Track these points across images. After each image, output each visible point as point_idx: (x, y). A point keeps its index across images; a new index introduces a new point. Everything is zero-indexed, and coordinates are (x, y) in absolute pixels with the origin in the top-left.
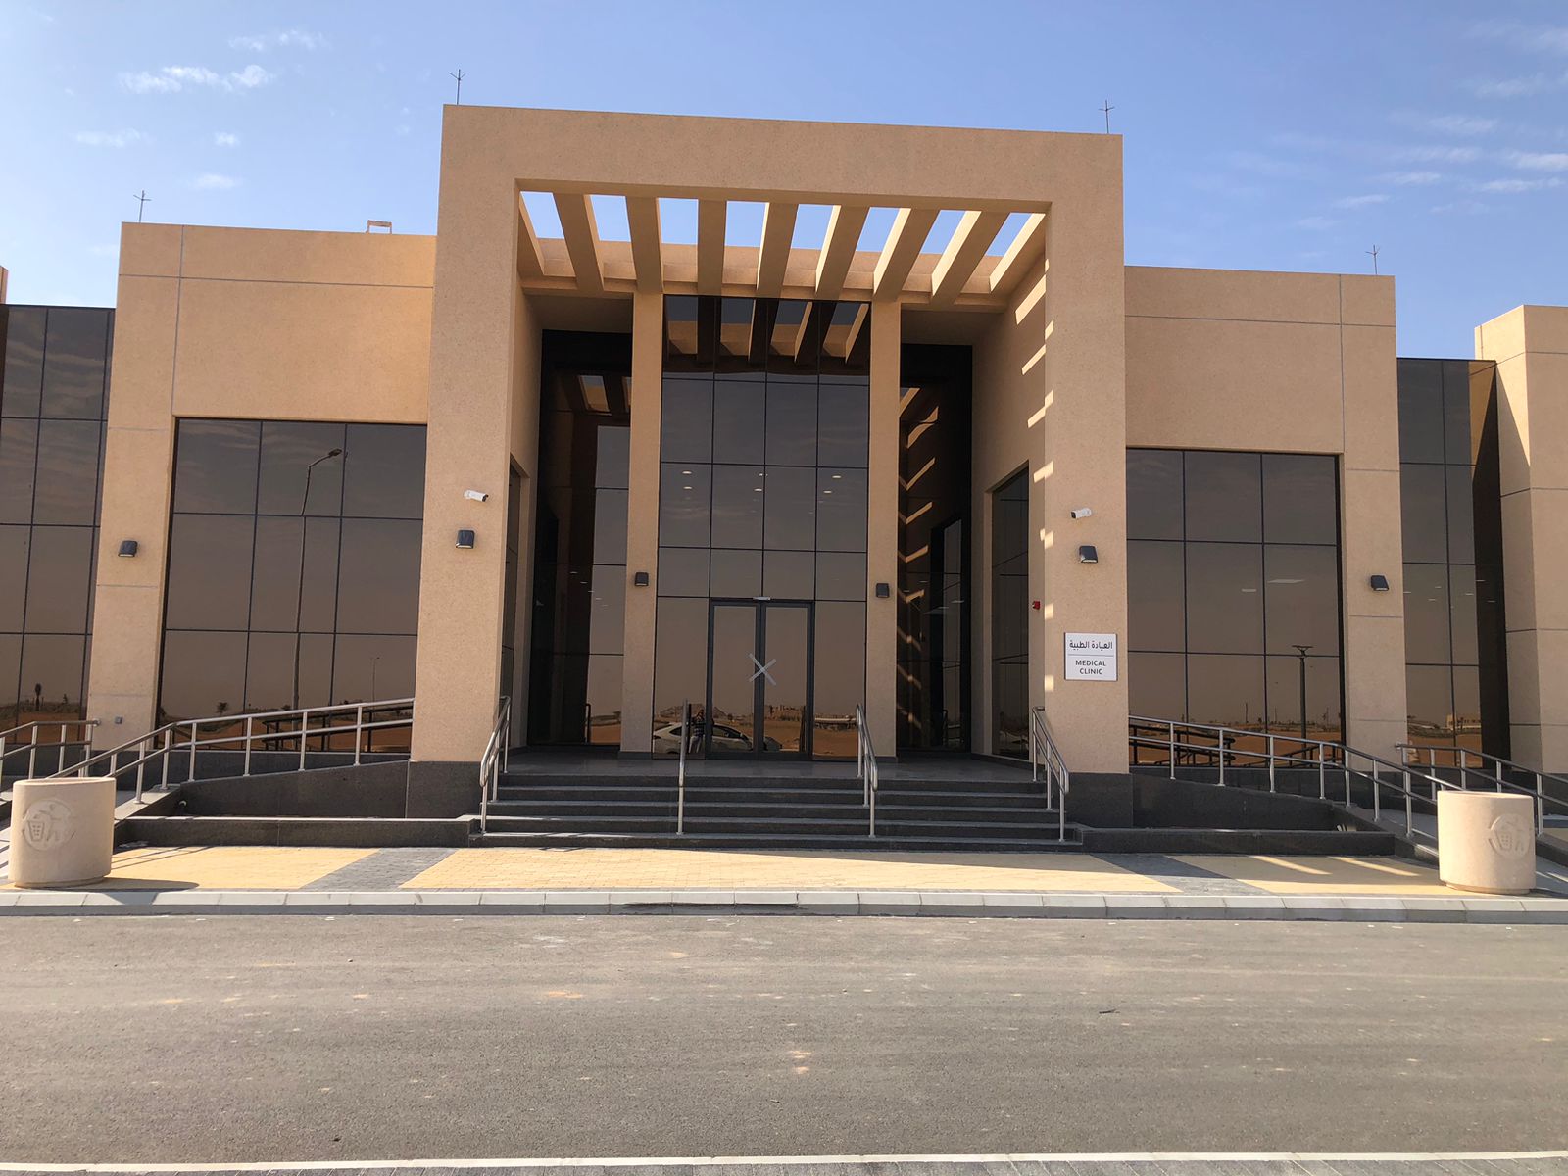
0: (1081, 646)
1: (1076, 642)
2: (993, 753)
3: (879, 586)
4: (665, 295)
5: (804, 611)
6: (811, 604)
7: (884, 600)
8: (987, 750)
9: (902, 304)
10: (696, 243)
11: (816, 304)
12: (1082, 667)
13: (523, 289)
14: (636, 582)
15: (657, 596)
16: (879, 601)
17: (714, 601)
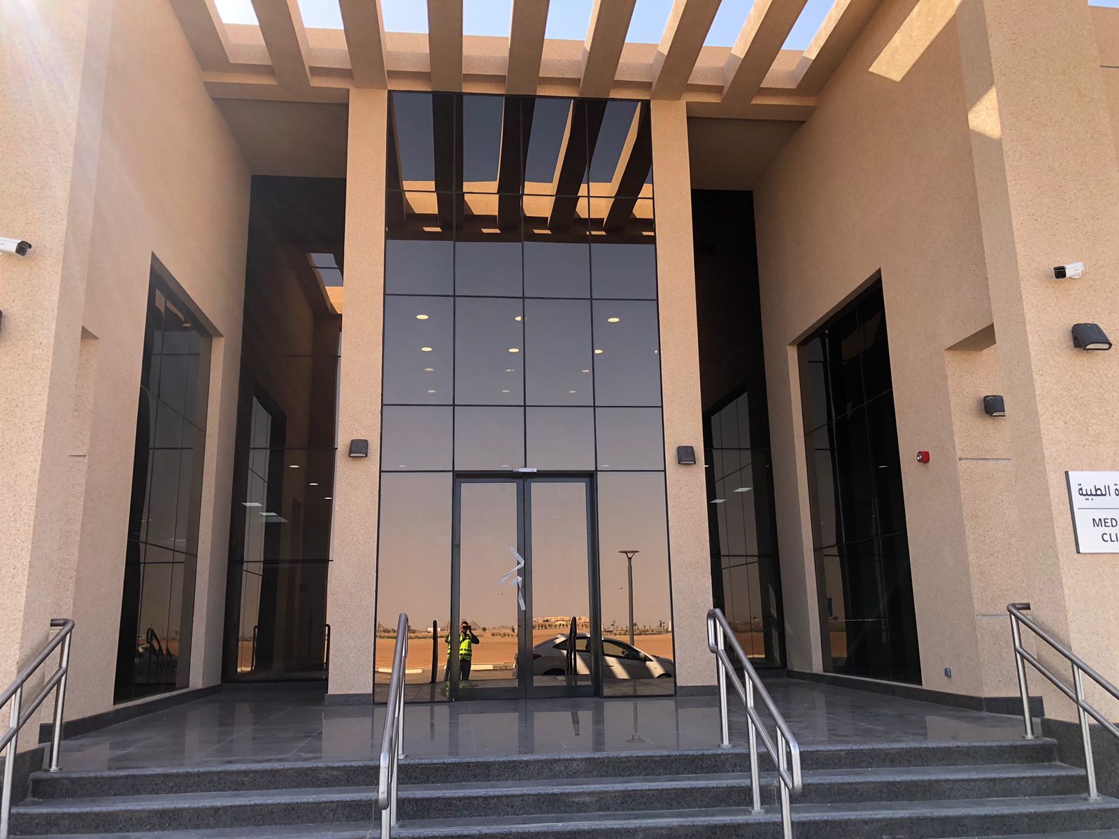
0: (1097, 493)
1: (1088, 486)
2: (825, 671)
3: (680, 449)
4: (390, 92)
5: (580, 488)
6: (590, 477)
7: (690, 468)
8: (817, 666)
9: (688, 104)
10: (427, 32)
11: (580, 103)
12: (1103, 529)
13: (205, 83)
14: (351, 451)
15: (381, 472)
16: (682, 469)
17: (460, 477)
